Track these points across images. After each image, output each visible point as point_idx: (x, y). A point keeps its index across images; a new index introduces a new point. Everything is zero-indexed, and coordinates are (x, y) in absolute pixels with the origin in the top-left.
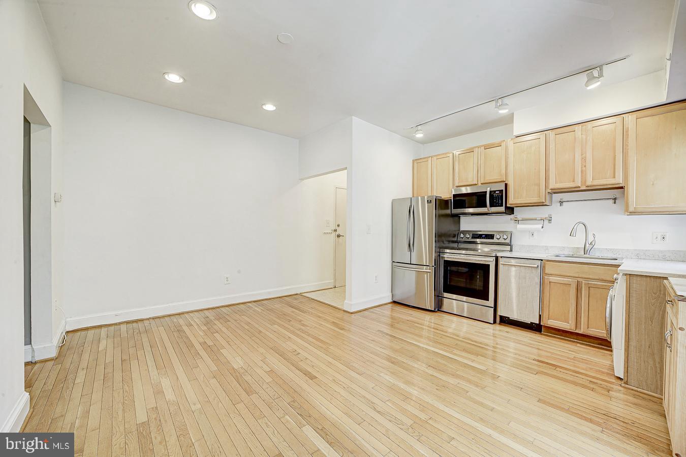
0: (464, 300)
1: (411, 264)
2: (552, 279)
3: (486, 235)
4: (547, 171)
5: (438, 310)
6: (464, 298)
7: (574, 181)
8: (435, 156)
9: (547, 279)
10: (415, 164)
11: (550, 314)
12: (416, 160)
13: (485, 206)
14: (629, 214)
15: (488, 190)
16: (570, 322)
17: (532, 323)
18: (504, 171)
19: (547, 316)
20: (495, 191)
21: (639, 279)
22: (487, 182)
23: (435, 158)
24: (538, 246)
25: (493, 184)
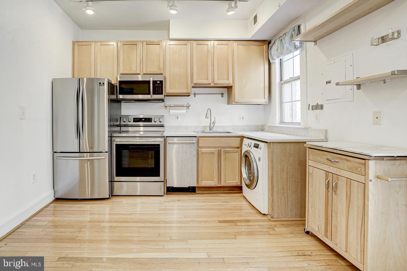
0: (138, 180)
1: (80, 152)
2: (203, 150)
3: (145, 119)
4: (192, 70)
5: (112, 196)
6: (138, 179)
7: (207, 80)
8: (99, 42)
9: (200, 150)
10: (76, 46)
11: (203, 177)
12: (76, 42)
13: (149, 94)
14: (235, 103)
15: (151, 80)
16: (215, 180)
17: (189, 187)
18: (162, 66)
19: (201, 179)
20: (156, 81)
21: (277, 144)
22: (149, 73)
23: (99, 44)
24: (181, 126)
25: (154, 75)
